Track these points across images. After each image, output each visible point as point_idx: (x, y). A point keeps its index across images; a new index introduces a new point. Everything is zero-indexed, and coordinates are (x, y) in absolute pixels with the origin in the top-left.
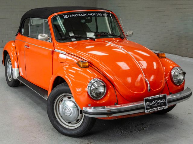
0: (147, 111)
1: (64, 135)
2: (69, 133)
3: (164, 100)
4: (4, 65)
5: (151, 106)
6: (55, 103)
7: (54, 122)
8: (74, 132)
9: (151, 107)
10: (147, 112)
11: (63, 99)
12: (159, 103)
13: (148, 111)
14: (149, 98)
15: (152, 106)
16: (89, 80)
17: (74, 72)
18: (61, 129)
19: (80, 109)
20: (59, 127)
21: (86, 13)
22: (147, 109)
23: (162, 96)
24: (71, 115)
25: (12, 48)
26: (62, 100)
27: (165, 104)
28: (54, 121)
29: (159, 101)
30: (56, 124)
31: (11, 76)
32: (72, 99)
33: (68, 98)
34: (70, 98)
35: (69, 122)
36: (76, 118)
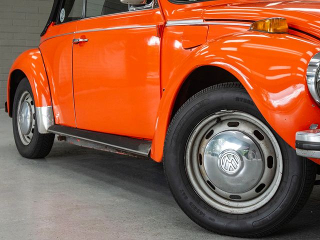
1: (218, 233)
2: (234, 225)
7: (186, 198)
11: (212, 132)
16: (304, 61)
17: (235, 49)
18: (208, 216)
19: (266, 154)
20: (204, 211)
24: (241, 172)
26: (209, 135)
28: (187, 194)
30: (195, 203)
32: (242, 127)
33: (230, 125)
34: (236, 125)
35: (231, 196)
36: (255, 182)
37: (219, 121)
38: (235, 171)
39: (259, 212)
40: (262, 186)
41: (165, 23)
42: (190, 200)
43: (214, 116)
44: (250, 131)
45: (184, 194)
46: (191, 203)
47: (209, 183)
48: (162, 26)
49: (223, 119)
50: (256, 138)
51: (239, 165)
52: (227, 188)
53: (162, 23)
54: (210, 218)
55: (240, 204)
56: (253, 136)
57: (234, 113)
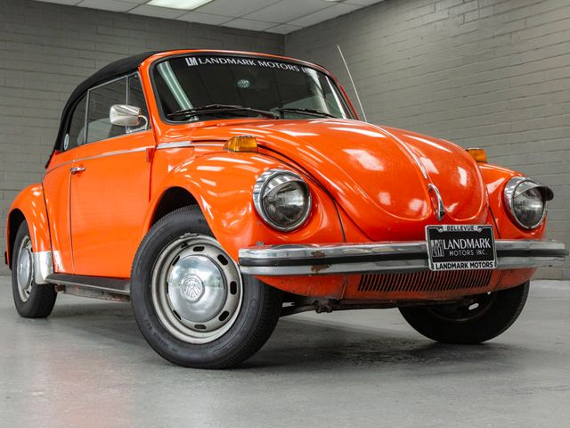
0: (435, 264)
2: (196, 356)
3: (484, 243)
4: (11, 268)
5: (446, 252)
6: (156, 271)
7: (151, 328)
8: (211, 353)
9: (447, 257)
10: (435, 269)
11: (178, 259)
12: (470, 249)
13: (439, 264)
14: (442, 227)
15: (451, 253)
18: (171, 346)
19: (230, 280)
20: (168, 342)
21: (251, 59)
22: (435, 260)
23: (480, 230)
24: (202, 299)
25: (34, 204)
26: (176, 261)
27: (488, 254)
28: (152, 325)
29: (470, 243)
30: (159, 334)
31: (27, 287)
32: (207, 252)
33: (195, 250)
34: (201, 249)
35: (196, 326)
36: (217, 309)
37: (185, 245)
38: (197, 297)
39: (221, 340)
40: (226, 314)
41: (157, 146)
42: (154, 330)
43: (179, 241)
44: (214, 255)
45: (149, 324)
46: (155, 334)
47: (175, 313)
48: (152, 149)
49: (189, 244)
50: (219, 263)
51: (200, 291)
52: (192, 317)
53: (154, 147)
54: (173, 349)
55: (205, 334)
56: (217, 261)
57: (198, 237)
